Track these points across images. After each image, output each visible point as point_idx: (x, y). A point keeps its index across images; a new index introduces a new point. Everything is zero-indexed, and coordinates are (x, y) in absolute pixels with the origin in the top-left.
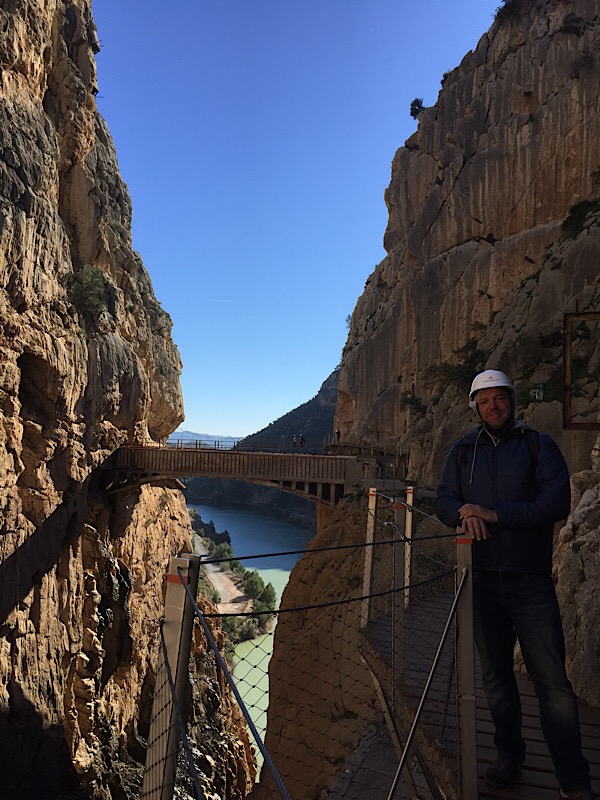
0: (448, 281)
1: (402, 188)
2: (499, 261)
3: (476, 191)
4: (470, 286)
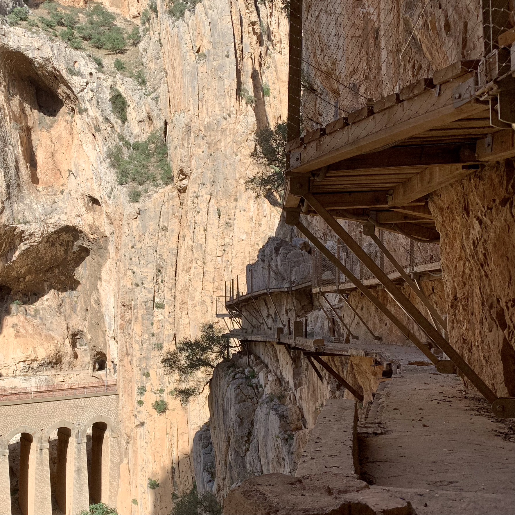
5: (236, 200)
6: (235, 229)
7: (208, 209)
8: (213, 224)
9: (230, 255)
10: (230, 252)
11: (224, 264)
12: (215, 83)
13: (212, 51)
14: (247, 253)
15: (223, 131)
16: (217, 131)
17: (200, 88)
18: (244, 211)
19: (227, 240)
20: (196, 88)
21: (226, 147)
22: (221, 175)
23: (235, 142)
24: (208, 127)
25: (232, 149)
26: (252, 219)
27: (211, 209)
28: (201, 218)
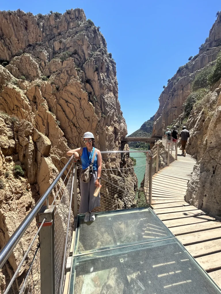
0: (170, 113)
1: (162, 99)
2: (177, 110)
3: (174, 100)
4: (173, 114)
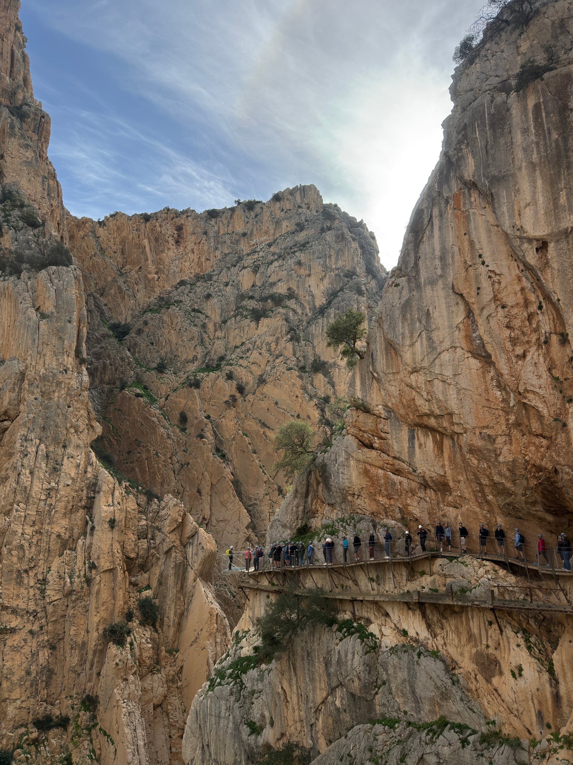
5: (64, 447)
6: (62, 474)
7: (37, 453)
8: (41, 468)
9: (54, 499)
10: (54, 496)
11: (47, 508)
12: (54, 340)
13: (55, 314)
14: (70, 498)
15: (59, 384)
16: (52, 383)
17: (40, 343)
18: (72, 457)
19: (53, 484)
20: (36, 341)
21: (59, 397)
22: (52, 423)
23: (68, 394)
24: (44, 378)
25: (66, 400)
26: (78, 466)
27: (40, 453)
28: (29, 461)
